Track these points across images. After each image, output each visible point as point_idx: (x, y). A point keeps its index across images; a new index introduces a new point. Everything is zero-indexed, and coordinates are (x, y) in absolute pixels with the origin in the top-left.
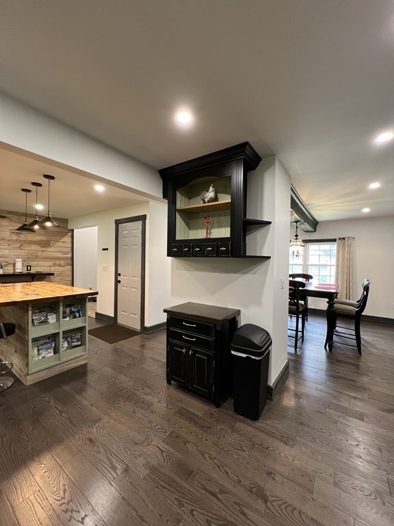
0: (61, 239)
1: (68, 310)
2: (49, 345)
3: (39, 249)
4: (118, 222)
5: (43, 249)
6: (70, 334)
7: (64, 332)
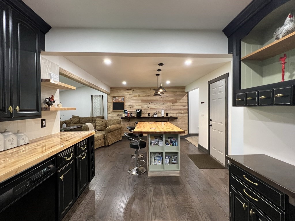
0: (182, 98)
1: (169, 140)
2: (159, 158)
3: (172, 104)
4: (210, 83)
5: (173, 104)
6: (170, 155)
7: (166, 153)
